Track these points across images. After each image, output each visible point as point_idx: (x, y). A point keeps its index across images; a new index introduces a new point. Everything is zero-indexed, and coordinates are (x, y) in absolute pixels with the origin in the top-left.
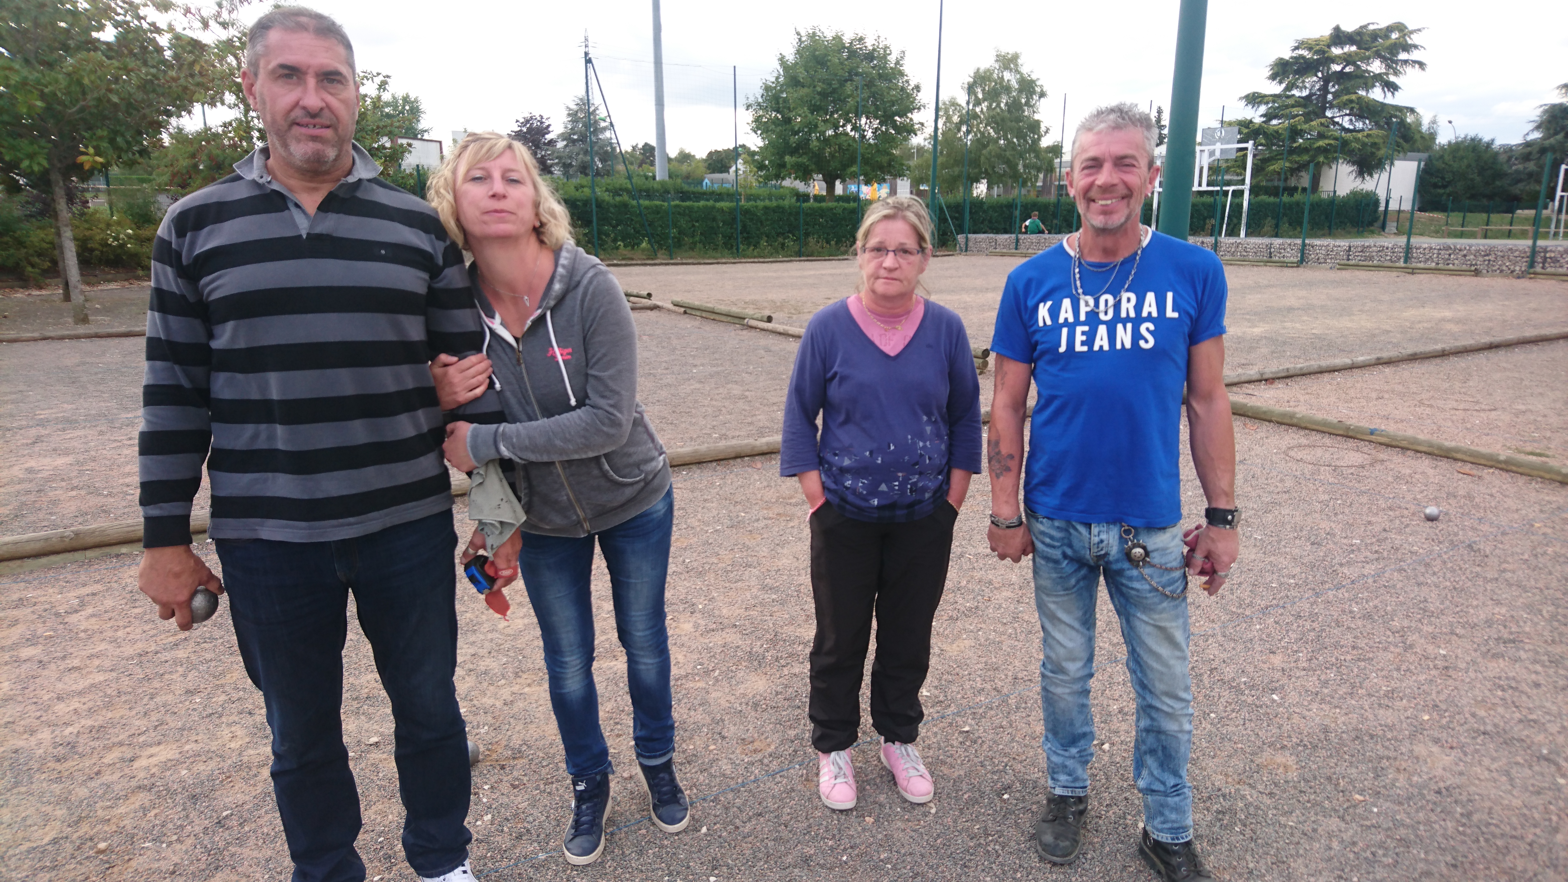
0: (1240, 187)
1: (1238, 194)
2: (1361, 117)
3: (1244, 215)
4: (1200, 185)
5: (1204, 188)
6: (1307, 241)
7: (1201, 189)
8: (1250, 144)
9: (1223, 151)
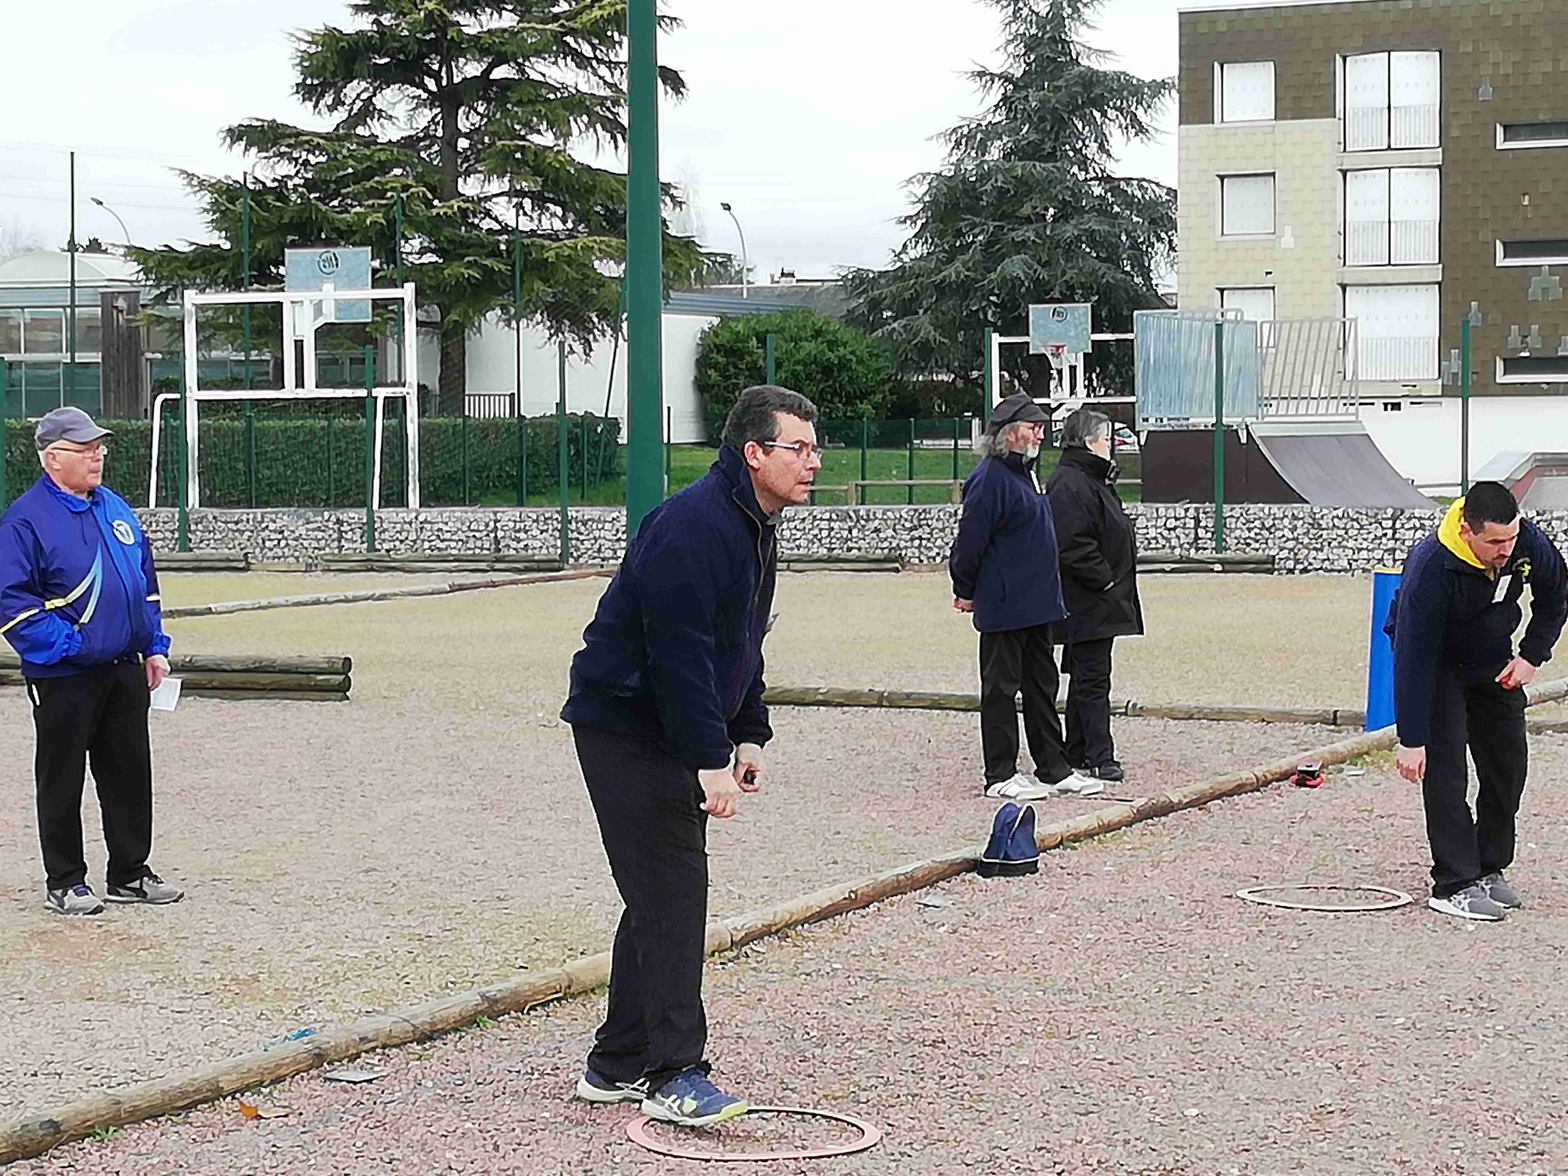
0: (398, 391)
1: (396, 406)
2: (540, 200)
3: (413, 456)
4: (300, 383)
5: (310, 391)
6: (572, 512)
7: (301, 394)
8: (408, 291)
9: (340, 305)
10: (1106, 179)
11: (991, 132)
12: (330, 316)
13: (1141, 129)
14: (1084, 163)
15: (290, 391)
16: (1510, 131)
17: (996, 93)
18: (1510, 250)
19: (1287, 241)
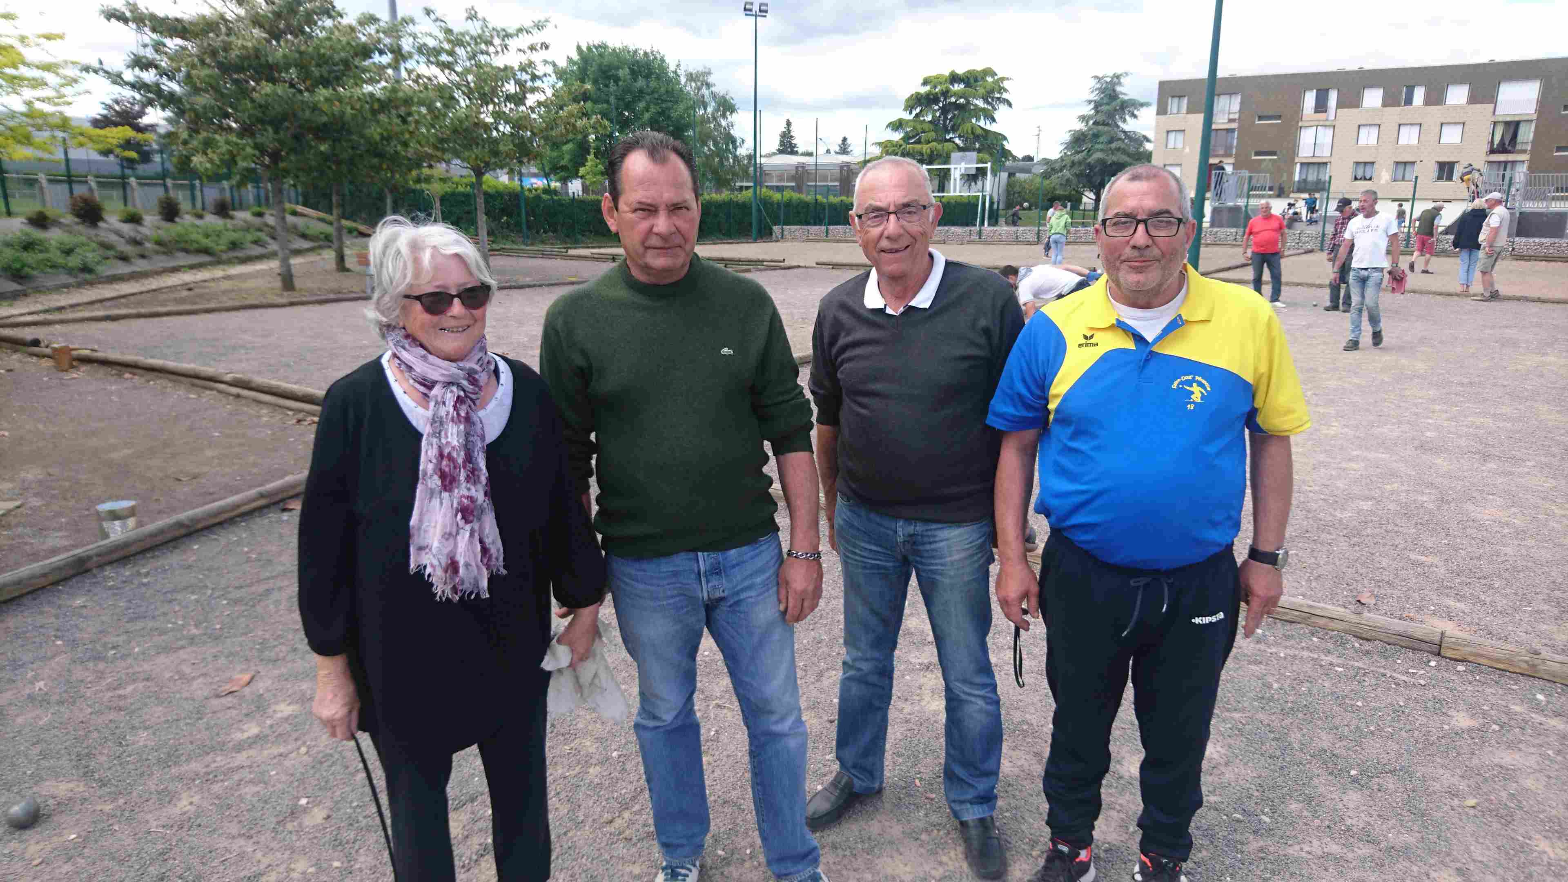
4: (955, 191)
5: (958, 194)
8: (989, 165)
9: (966, 169)
10: (1125, 132)
11: (1090, 117)
12: (963, 171)
13: (1135, 116)
14: (1118, 127)
15: (952, 194)
16: (1260, 118)
17: (1092, 105)
18: (1257, 154)
19: (1187, 150)
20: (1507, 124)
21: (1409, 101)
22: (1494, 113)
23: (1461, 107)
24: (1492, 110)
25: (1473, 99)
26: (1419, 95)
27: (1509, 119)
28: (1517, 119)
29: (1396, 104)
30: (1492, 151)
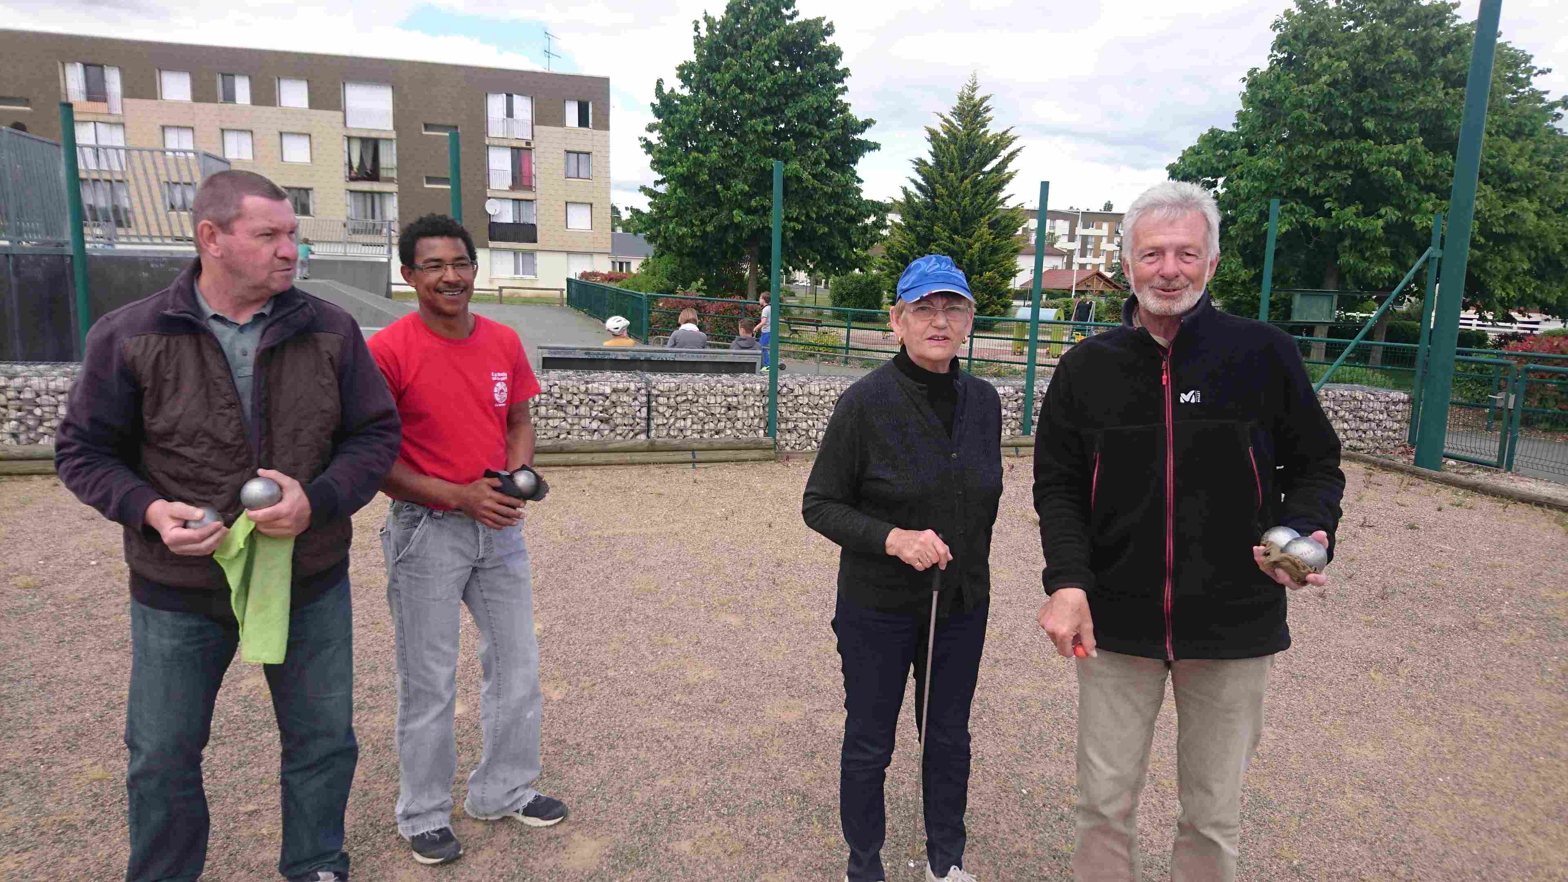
20: (364, 141)
21: (230, 97)
22: (345, 123)
23: (301, 112)
24: (341, 120)
25: (315, 102)
26: (242, 89)
27: (364, 135)
28: (374, 135)
29: (211, 98)
30: (352, 179)
